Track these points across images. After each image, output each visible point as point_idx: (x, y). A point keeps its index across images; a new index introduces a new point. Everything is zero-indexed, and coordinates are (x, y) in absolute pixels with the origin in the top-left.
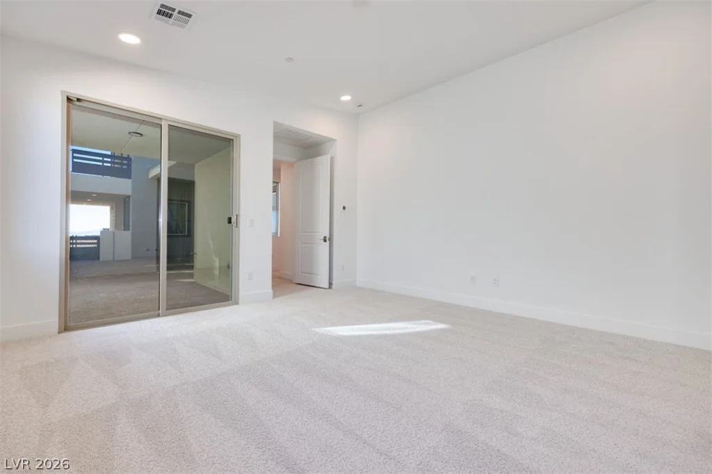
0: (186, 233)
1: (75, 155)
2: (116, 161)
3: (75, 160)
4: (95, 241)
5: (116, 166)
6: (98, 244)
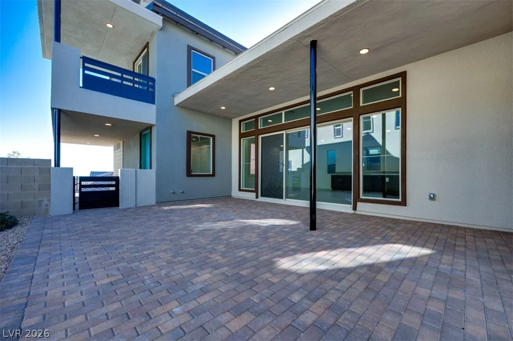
0: (211, 173)
1: (86, 65)
2: (136, 79)
3: (86, 72)
4: (114, 183)
5: (136, 86)
6: (117, 186)
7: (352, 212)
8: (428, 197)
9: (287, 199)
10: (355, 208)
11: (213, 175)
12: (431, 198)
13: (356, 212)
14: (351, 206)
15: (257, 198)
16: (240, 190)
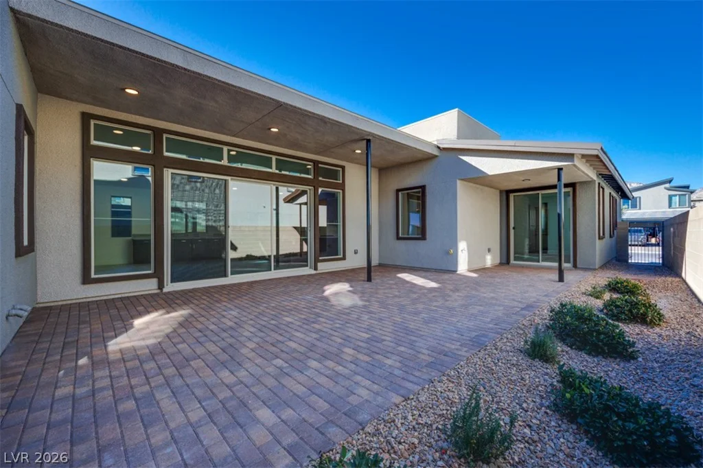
7: (314, 272)
9: (233, 276)
10: (316, 269)
12: (355, 253)
13: (318, 272)
14: (310, 268)
15: (163, 287)
16: (86, 279)
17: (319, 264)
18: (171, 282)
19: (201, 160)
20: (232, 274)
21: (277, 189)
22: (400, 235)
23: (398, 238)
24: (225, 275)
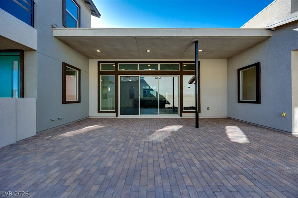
7: (180, 117)
8: (207, 109)
9: (141, 115)
10: (181, 116)
11: (79, 102)
12: (209, 109)
13: (182, 117)
14: (179, 115)
15: (118, 116)
16: (99, 112)
17: (183, 114)
18: (120, 115)
19: (129, 70)
20: (141, 114)
21: (173, 78)
22: (241, 100)
23: (239, 101)
24: (138, 114)
